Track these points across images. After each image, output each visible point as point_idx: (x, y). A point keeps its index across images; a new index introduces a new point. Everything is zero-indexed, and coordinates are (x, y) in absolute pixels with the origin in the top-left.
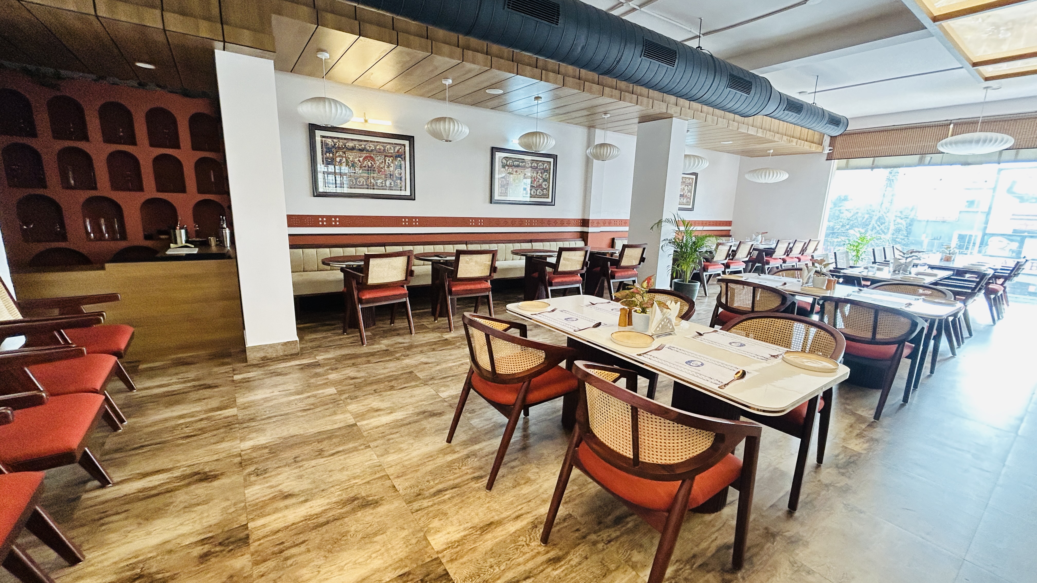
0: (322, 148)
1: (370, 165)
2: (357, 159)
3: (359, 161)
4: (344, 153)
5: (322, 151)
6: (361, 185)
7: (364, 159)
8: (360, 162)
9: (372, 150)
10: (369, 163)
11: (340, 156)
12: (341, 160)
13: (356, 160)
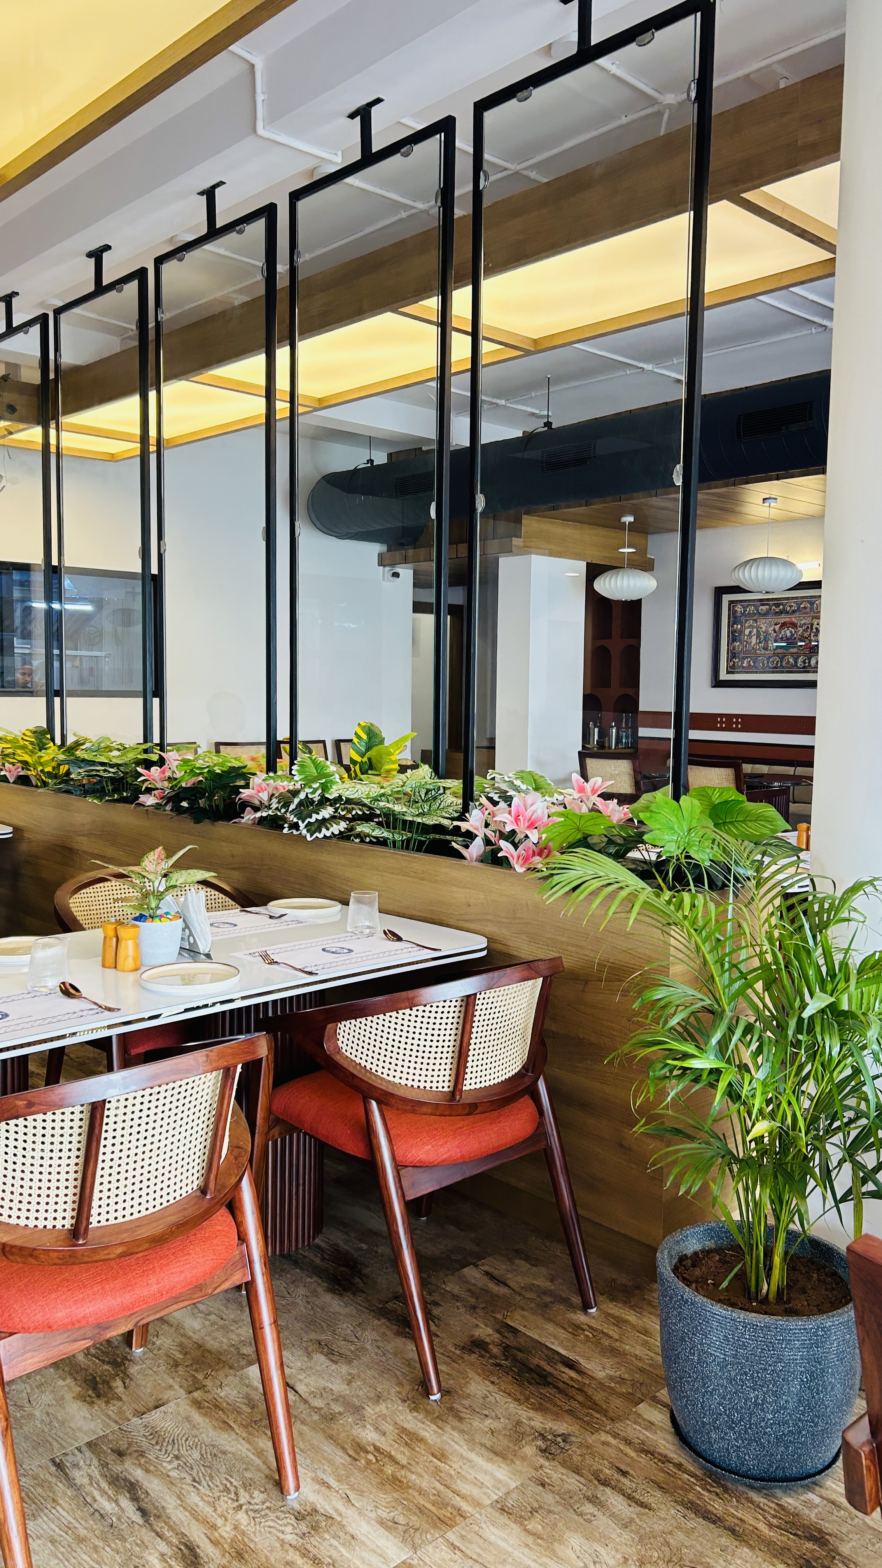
0: (729, 618)
1: (789, 634)
2: (772, 628)
3: (774, 630)
4: (756, 621)
5: (729, 622)
6: (774, 668)
7: (780, 627)
8: (775, 632)
9: (794, 611)
10: (788, 632)
11: (749, 627)
12: (750, 632)
13: (770, 630)
